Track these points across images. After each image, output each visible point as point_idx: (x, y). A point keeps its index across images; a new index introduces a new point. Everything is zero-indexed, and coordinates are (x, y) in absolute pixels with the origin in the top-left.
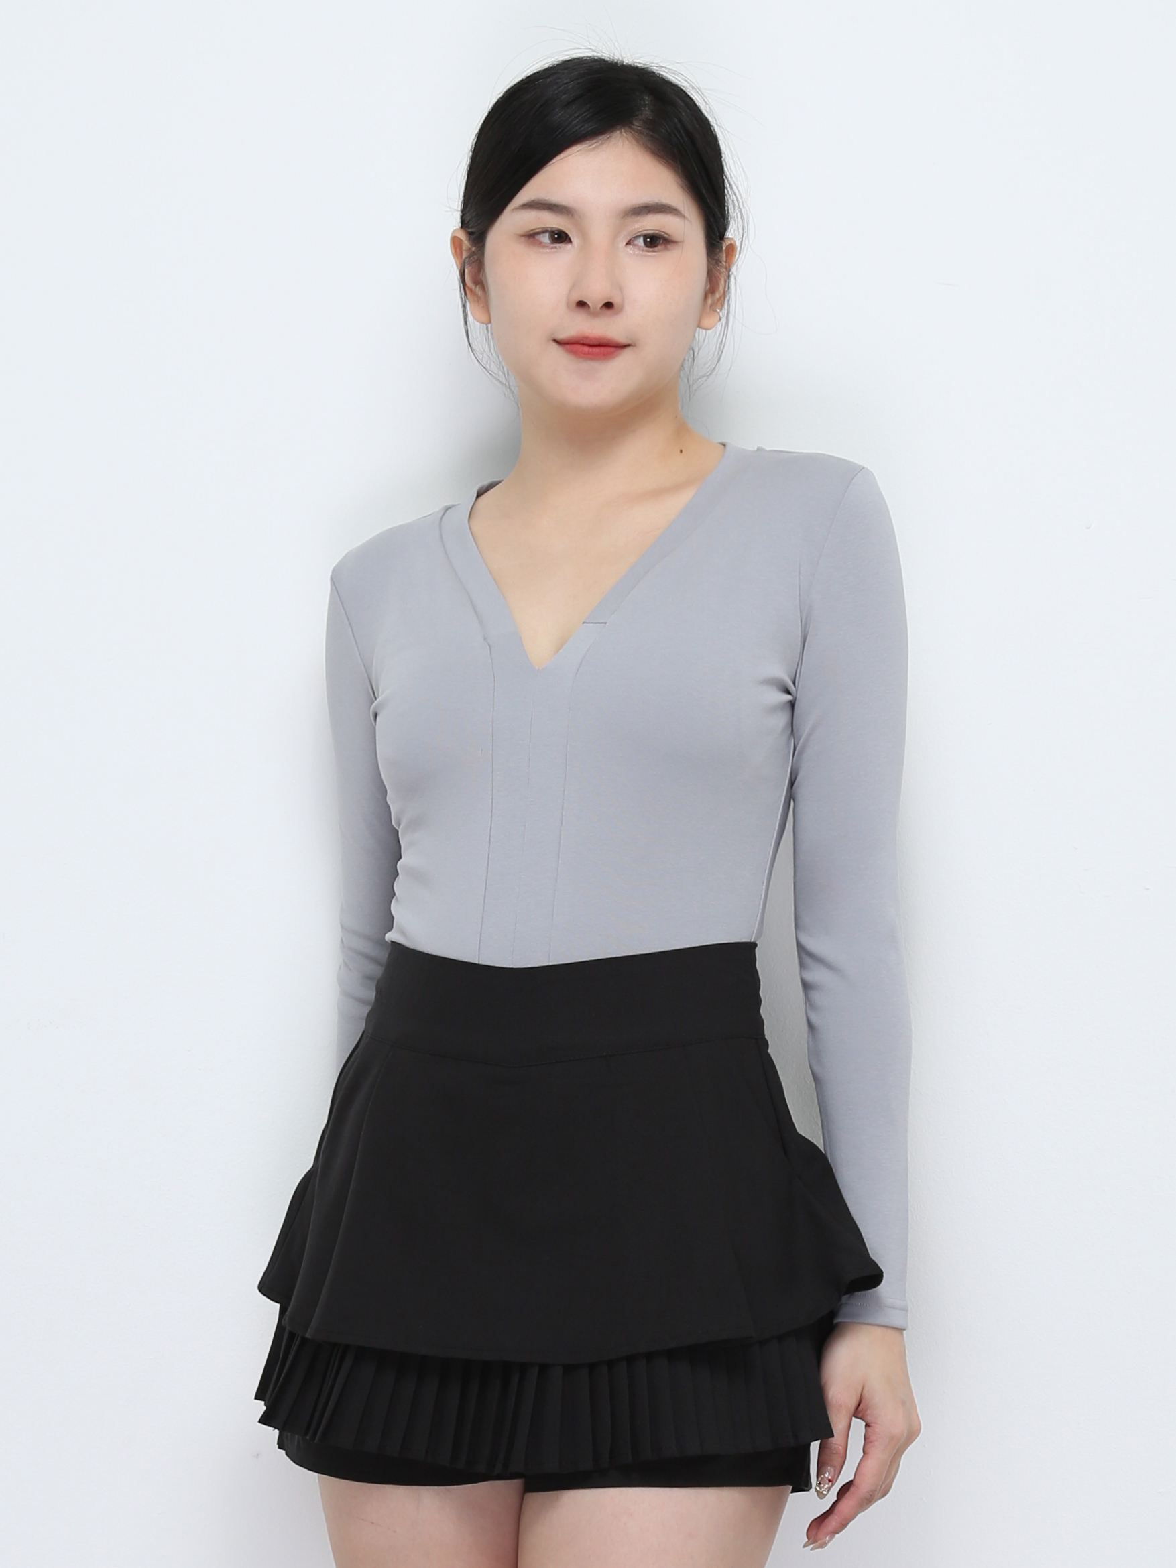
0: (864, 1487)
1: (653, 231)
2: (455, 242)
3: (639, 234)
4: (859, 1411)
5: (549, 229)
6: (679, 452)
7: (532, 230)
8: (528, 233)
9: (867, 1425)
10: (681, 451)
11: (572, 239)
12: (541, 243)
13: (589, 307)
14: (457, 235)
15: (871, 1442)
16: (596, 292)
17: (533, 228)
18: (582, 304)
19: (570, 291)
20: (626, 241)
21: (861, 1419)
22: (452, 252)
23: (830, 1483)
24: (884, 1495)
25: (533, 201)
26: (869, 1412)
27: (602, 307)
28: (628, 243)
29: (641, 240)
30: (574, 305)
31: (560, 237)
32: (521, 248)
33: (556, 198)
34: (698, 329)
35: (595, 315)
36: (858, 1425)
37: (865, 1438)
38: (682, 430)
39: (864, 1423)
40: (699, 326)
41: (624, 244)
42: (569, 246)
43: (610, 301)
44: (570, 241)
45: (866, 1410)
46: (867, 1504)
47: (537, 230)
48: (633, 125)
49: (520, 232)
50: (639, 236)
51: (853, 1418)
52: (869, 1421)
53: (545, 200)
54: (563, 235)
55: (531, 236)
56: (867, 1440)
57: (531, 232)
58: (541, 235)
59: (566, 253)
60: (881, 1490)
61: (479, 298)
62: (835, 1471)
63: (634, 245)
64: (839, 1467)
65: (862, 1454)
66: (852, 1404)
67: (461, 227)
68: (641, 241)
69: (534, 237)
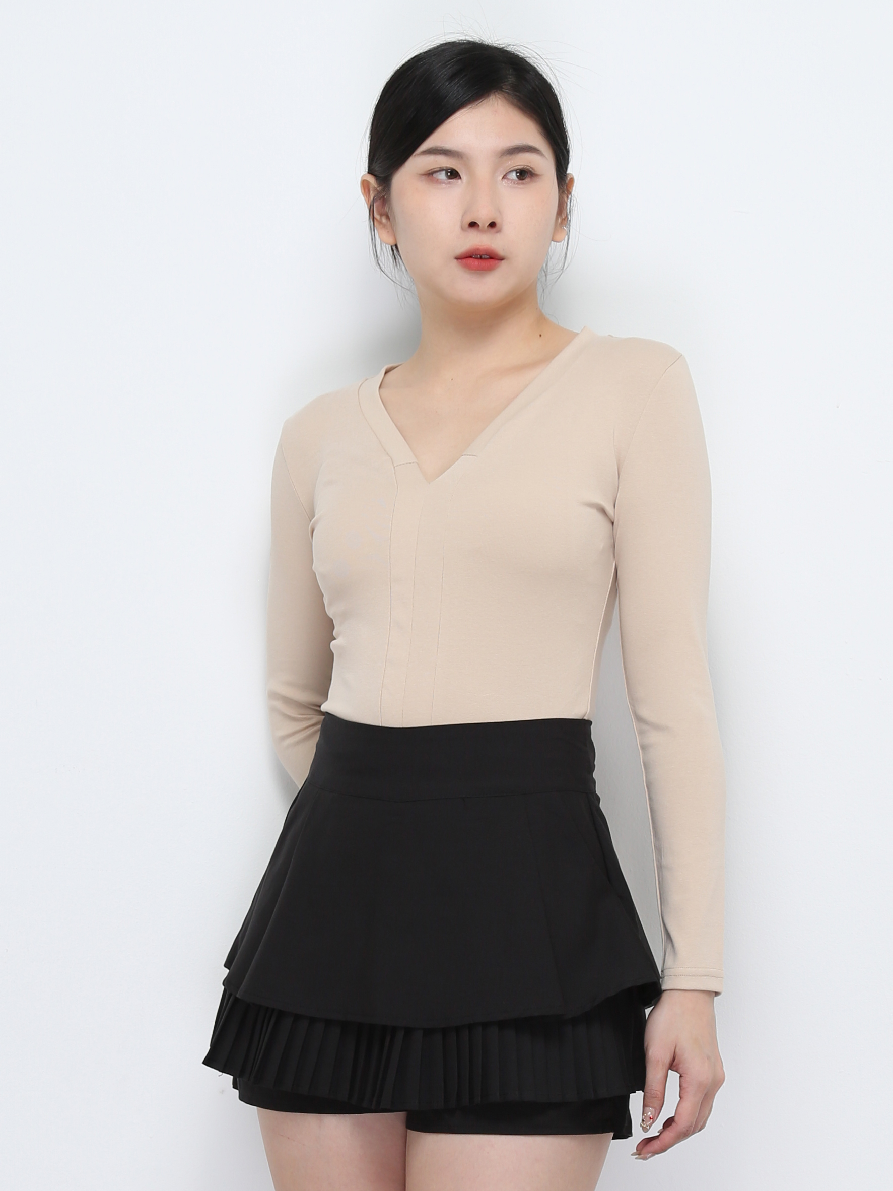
0: (682, 1124)
1: (522, 167)
2: (365, 185)
3: (512, 169)
4: (673, 1065)
5: (445, 168)
6: (539, 336)
7: (431, 170)
8: (428, 172)
9: (681, 1076)
10: (540, 336)
11: (461, 176)
12: (437, 180)
13: (479, 226)
14: (365, 179)
15: (684, 1089)
16: (483, 216)
17: (432, 168)
18: (473, 225)
19: (463, 216)
20: (502, 176)
21: (676, 1071)
22: (362, 191)
23: (651, 1120)
24: (700, 1130)
25: (431, 148)
26: (681, 1066)
27: (488, 226)
28: (503, 178)
29: (514, 174)
30: (467, 226)
31: (453, 174)
32: (422, 185)
33: (448, 145)
34: (552, 242)
35: (483, 231)
36: (673, 1076)
37: (680, 1086)
38: (541, 320)
39: (679, 1075)
40: (553, 240)
41: (501, 178)
42: (459, 181)
43: (494, 221)
44: (460, 178)
45: (679, 1064)
46: (684, 1137)
47: (435, 170)
48: (503, 88)
49: (422, 172)
50: (512, 171)
51: (670, 1071)
52: (681, 1073)
53: (441, 147)
54: (454, 172)
55: (430, 174)
56: (682, 1088)
57: (430, 172)
58: (438, 173)
59: (458, 188)
60: (697, 1126)
61: (384, 226)
62: (655, 1111)
63: (508, 179)
64: (658, 1108)
65: (679, 1099)
66: (667, 1059)
67: (368, 173)
68: (513, 176)
69: (432, 175)
